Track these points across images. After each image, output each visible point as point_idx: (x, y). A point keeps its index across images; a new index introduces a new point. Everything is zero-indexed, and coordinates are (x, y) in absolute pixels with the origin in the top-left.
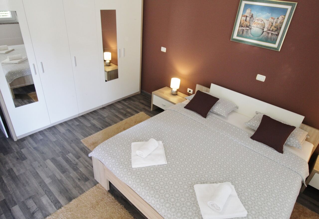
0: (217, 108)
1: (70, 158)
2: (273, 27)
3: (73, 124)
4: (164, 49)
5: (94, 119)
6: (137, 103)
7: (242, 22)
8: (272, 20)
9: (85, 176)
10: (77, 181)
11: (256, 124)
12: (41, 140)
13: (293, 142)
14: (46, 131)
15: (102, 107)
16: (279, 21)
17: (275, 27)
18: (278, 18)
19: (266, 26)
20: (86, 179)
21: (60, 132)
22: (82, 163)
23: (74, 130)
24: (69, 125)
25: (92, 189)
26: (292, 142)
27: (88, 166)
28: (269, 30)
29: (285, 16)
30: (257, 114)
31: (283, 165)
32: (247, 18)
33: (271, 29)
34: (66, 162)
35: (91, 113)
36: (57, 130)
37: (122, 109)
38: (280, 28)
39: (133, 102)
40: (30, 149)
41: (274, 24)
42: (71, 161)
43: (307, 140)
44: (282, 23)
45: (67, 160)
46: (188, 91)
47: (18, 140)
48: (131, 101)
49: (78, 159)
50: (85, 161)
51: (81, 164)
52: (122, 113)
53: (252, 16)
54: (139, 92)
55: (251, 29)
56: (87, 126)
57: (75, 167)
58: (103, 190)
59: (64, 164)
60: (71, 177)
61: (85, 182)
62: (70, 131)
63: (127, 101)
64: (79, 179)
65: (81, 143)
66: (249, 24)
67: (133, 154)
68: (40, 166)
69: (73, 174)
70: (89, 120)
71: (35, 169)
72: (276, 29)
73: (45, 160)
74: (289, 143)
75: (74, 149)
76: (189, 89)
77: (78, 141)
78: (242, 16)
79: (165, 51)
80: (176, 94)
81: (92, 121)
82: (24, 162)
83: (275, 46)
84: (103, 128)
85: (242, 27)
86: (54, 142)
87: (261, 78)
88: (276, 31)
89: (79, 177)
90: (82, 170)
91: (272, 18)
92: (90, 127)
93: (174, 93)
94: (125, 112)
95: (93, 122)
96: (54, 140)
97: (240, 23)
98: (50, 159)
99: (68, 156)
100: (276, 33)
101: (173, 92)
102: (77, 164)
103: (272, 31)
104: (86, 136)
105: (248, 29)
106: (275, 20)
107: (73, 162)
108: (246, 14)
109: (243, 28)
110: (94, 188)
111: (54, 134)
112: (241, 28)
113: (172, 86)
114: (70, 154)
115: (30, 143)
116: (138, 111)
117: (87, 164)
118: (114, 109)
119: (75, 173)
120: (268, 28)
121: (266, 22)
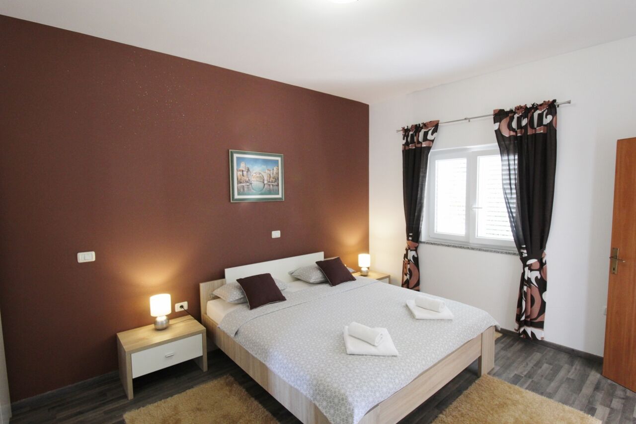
2: (271, 179)
4: (86, 257)
7: (239, 178)
8: (269, 172)
16: (275, 172)
17: (273, 178)
18: (273, 170)
19: (266, 178)
28: (269, 182)
29: (278, 166)
32: (244, 172)
33: (271, 181)
38: (278, 178)
41: (272, 175)
44: (278, 174)
53: (248, 170)
55: (251, 184)
66: (247, 179)
72: (274, 180)
78: (237, 171)
83: (280, 196)
85: (241, 183)
87: (276, 234)
88: (275, 182)
91: (268, 170)
97: (237, 179)
100: (276, 184)
103: (272, 182)
105: (248, 184)
106: (272, 171)
108: (241, 168)
109: (242, 184)
112: (239, 185)
120: (267, 180)
121: (264, 174)
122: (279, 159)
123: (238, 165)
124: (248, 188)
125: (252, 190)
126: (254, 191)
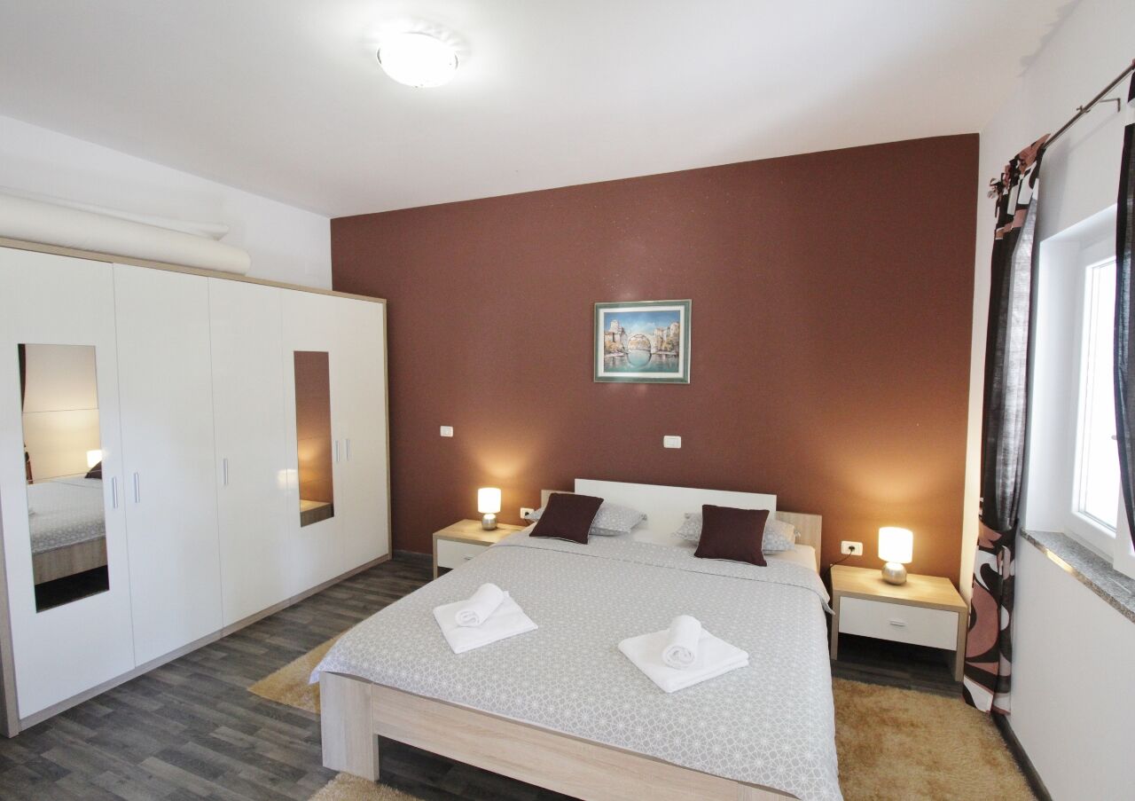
0: (603, 520)
1: (223, 738)
2: (664, 345)
3: (207, 659)
4: (447, 431)
5: (273, 635)
6: (390, 580)
7: (608, 345)
8: (660, 333)
9: (291, 767)
10: (268, 786)
11: (696, 530)
12: (108, 716)
13: (776, 542)
14: (120, 692)
15: (288, 606)
16: (672, 333)
17: (668, 343)
18: (669, 328)
19: (653, 344)
20: (297, 774)
21: (170, 686)
22: (267, 740)
23: (215, 670)
24: (195, 664)
25: (324, 789)
26: (773, 542)
27: (291, 743)
28: (661, 350)
29: (679, 322)
30: (688, 518)
31: (775, 583)
32: (615, 336)
33: (663, 348)
34: (217, 750)
35: (258, 623)
36: (158, 682)
37: (350, 599)
38: (678, 344)
39: (375, 579)
40: (74, 746)
41: (665, 339)
42: (231, 745)
43: (798, 541)
44: (677, 335)
45: (217, 745)
46: (522, 516)
47: (22, 734)
48: (372, 579)
49: (251, 734)
50: (278, 734)
51: (267, 743)
52: (354, 608)
53: (623, 331)
54: (387, 555)
55: (627, 354)
56: (255, 656)
57: (250, 756)
58: (359, 783)
59: (211, 755)
60: (244, 780)
61: (295, 782)
62: (201, 676)
63: (360, 581)
64: (272, 780)
65: (251, 694)
66: (621, 347)
67: (446, 627)
68: (124, 779)
69: (246, 772)
70: (257, 642)
71: (108, 792)
72: (670, 346)
73: (137, 760)
74: (769, 547)
75: (231, 714)
76: (523, 511)
77: (238, 695)
78: (605, 334)
79: (451, 435)
80: (494, 527)
81: (268, 641)
82: (63, 782)
83: (680, 375)
84: (309, 649)
85: (610, 352)
86: (157, 712)
87: (672, 442)
88: (672, 349)
89: (271, 775)
90: (276, 755)
91: (659, 329)
92: (266, 654)
93: (489, 526)
94: (362, 605)
95: (273, 642)
96: (156, 708)
97: (605, 347)
98: (156, 756)
99: (216, 733)
100: (673, 353)
101: (487, 524)
102: (253, 747)
103: (666, 350)
104: (258, 677)
105: (622, 354)
107: (240, 744)
108: (611, 330)
109: (612, 355)
110: (331, 784)
111: (148, 693)
112: (608, 356)
113: (481, 509)
114: (223, 729)
115: (68, 733)
116: (398, 594)
117: (287, 738)
118: (328, 603)
119: (253, 768)
120: (657, 347)
121: (650, 337)
122: (681, 309)
123: (607, 324)
124: (622, 360)
125: (629, 364)
126: (632, 366)
